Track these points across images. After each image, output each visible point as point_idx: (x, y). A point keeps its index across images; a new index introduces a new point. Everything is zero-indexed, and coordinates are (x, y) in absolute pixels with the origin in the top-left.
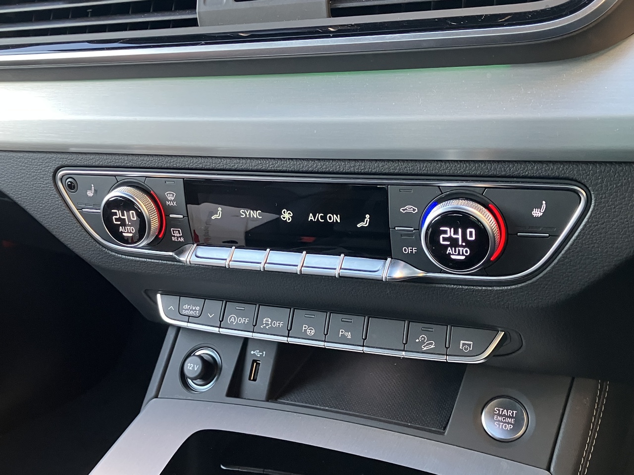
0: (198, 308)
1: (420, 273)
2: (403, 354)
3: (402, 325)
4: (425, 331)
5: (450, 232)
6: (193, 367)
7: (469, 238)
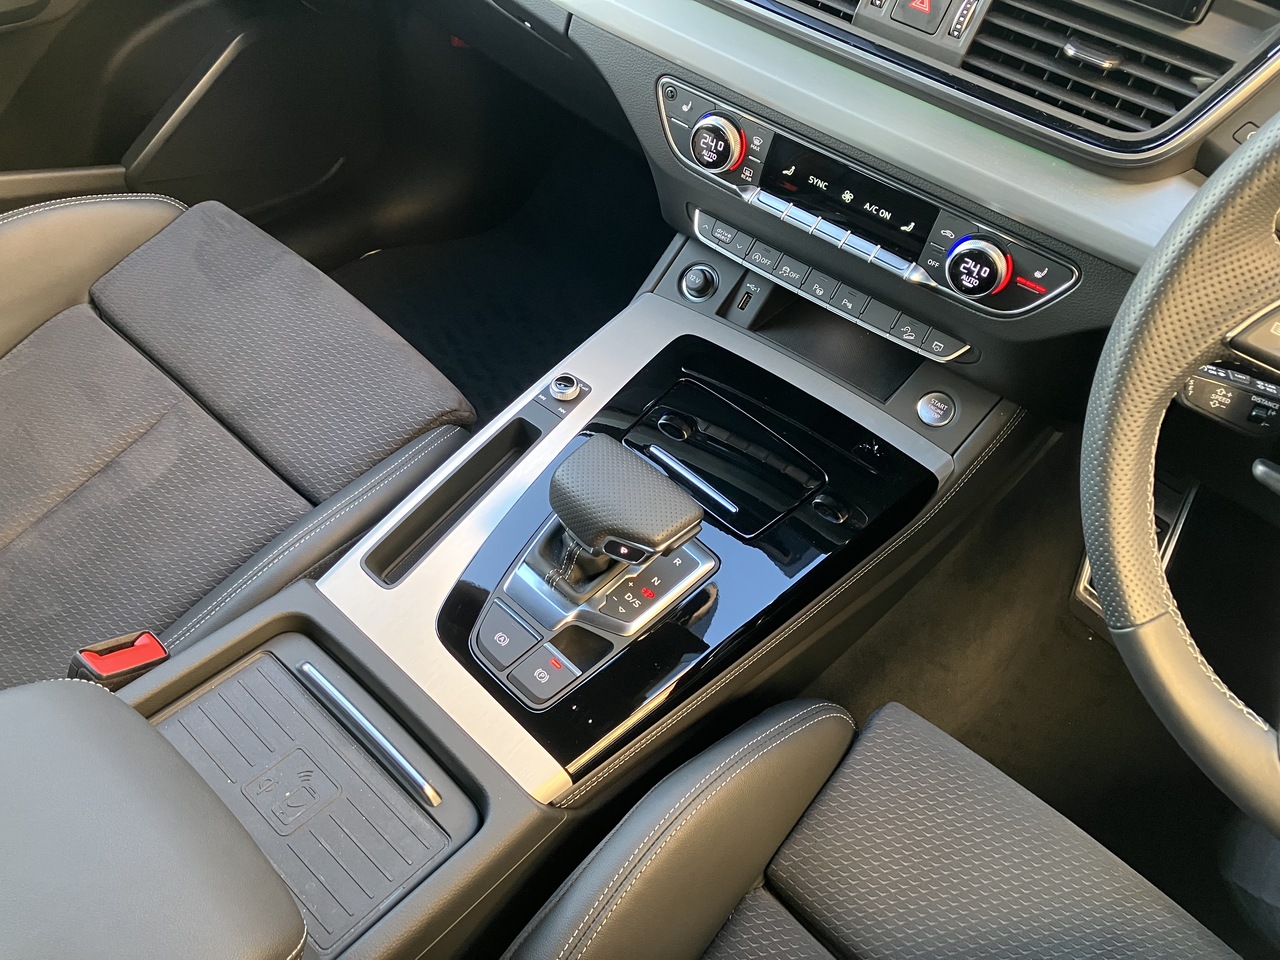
0: (729, 236)
1: (933, 284)
2: (887, 336)
3: (896, 314)
4: (910, 324)
5: (971, 264)
6: (694, 278)
7: (982, 274)
